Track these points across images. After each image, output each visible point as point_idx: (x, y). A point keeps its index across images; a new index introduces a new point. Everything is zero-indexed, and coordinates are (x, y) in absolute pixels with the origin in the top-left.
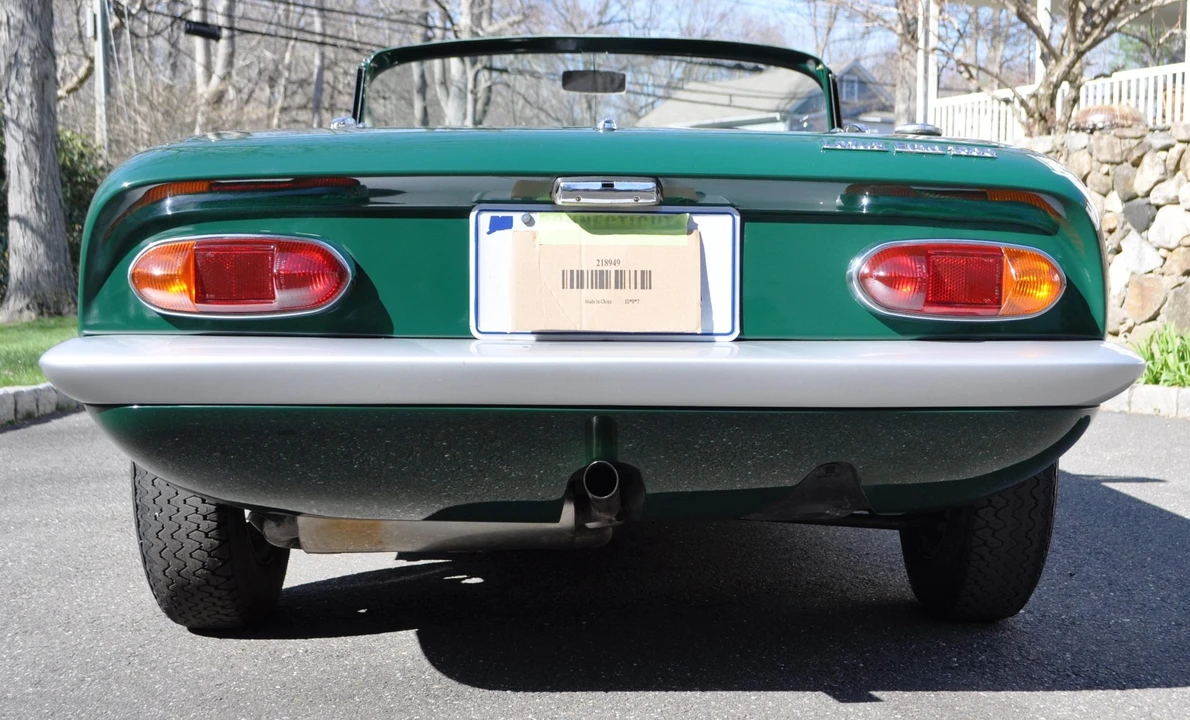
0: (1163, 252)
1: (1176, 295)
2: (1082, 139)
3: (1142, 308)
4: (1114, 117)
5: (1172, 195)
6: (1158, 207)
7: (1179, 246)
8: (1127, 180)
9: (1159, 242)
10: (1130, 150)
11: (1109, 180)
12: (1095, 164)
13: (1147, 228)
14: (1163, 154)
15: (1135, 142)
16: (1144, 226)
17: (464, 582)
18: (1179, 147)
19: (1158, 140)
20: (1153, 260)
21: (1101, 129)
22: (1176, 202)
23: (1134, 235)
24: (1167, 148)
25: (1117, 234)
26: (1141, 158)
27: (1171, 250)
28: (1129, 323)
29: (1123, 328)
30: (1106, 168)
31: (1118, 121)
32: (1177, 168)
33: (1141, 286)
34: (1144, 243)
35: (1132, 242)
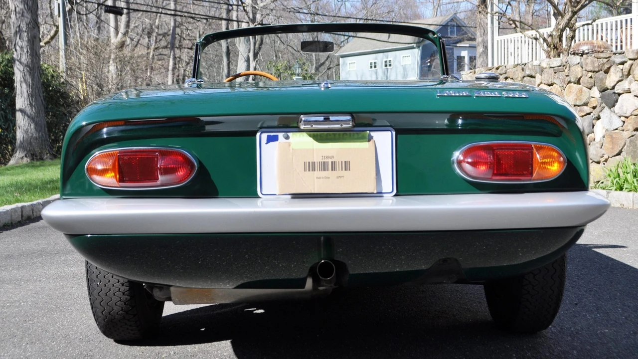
0: (623, 119)
1: (631, 141)
2: (577, 59)
3: (613, 148)
4: (594, 47)
5: (627, 87)
6: (619, 94)
7: (632, 115)
8: (602, 80)
9: (621, 113)
10: (603, 64)
11: (592, 80)
12: (584, 72)
13: (614, 106)
14: (621, 66)
15: (605, 60)
16: (612, 105)
17: (255, 312)
18: (630, 62)
19: (618, 59)
20: (618, 123)
21: (587, 53)
22: (629, 92)
23: (606, 110)
24: (623, 63)
25: (598, 109)
26: (609, 68)
27: (627, 117)
28: (606, 157)
29: (603, 160)
30: (590, 74)
31: (596, 49)
32: (629, 74)
33: (611, 137)
34: (612, 114)
35: (606, 113)
